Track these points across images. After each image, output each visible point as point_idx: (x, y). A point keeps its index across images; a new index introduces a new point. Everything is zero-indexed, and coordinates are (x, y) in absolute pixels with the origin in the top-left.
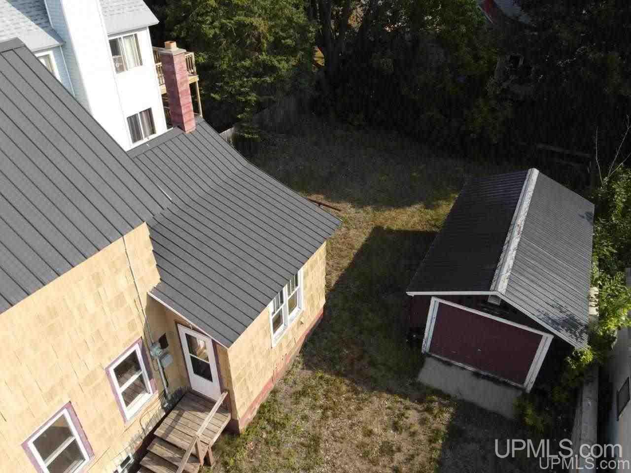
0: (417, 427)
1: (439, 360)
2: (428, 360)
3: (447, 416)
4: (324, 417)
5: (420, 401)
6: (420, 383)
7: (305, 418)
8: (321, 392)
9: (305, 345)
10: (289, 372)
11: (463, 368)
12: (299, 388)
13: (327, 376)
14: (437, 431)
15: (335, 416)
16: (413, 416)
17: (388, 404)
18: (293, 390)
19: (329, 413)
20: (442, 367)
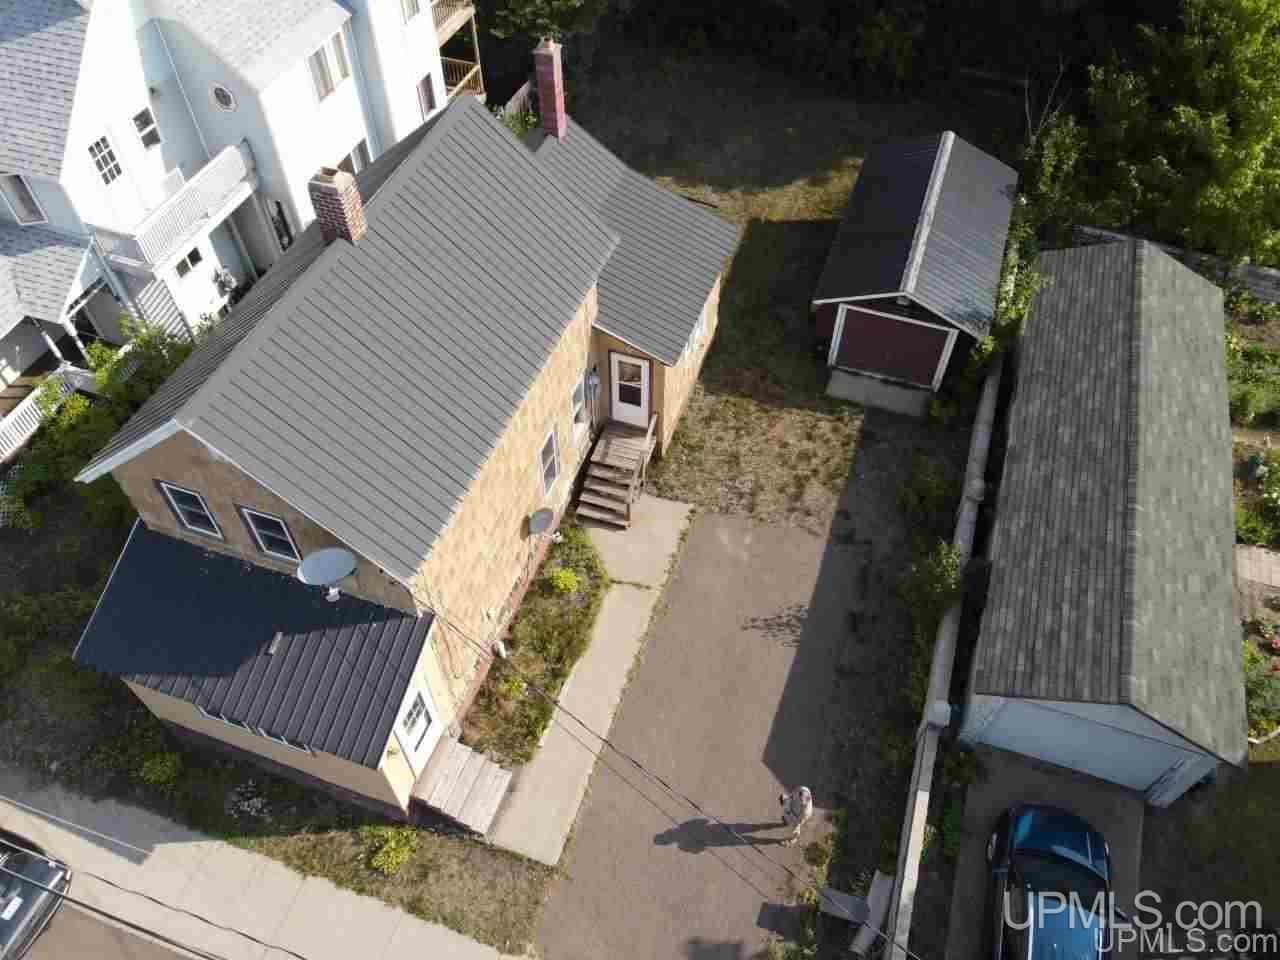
0: (829, 435)
1: (846, 371)
2: (835, 373)
3: (858, 423)
4: (738, 436)
5: (831, 412)
6: (828, 396)
7: (720, 439)
8: (730, 414)
9: (702, 372)
10: (691, 400)
11: (871, 377)
12: (706, 413)
13: (732, 399)
14: (849, 436)
15: (749, 434)
16: (825, 426)
17: (798, 418)
18: (700, 417)
19: (743, 432)
20: (850, 378)
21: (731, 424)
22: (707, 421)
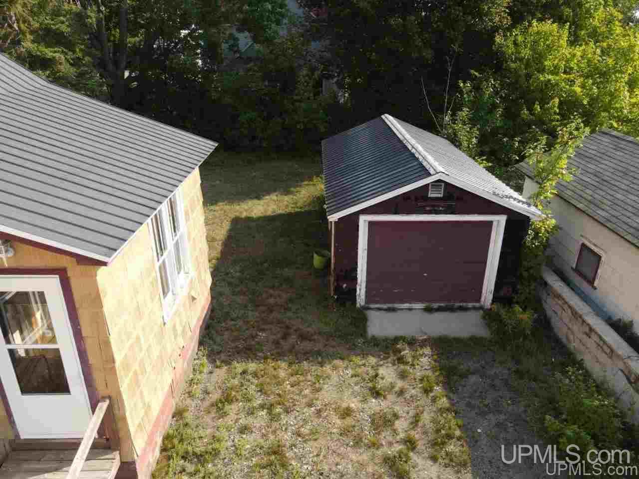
1: (379, 309)
2: (369, 313)
5: (387, 355)
11: (410, 309)
12: (216, 396)
14: (425, 379)
15: (287, 411)
16: (388, 374)
17: (350, 372)
18: (207, 403)
20: (389, 315)
21: (257, 402)
22: (220, 407)
